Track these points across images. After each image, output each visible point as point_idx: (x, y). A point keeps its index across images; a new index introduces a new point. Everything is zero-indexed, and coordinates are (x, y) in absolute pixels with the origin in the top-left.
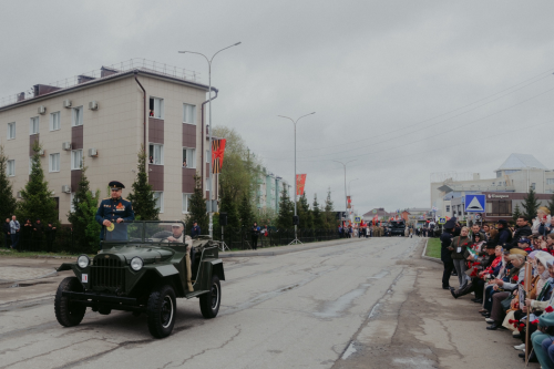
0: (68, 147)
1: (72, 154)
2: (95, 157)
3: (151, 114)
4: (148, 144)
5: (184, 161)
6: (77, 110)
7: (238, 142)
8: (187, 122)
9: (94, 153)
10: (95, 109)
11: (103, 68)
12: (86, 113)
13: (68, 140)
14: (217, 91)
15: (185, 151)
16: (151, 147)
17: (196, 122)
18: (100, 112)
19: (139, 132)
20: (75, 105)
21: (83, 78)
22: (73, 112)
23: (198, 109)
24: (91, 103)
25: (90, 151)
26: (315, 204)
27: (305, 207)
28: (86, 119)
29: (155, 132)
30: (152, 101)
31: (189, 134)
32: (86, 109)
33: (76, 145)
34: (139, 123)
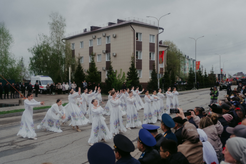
0: (104, 52)
1: (106, 55)
2: (115, 56)
3: (137, 39)
4: (136, 51)
5: (150, 57)
6: (108, 37)
7: (174, 47)
8: (151, 42)
9: (115, 55)
10: (115, 37)
11: (118, 20)
13: (105, 49)
14: (163, 29)
15: (150, 54)
16: (137, 52)
17: (155, 42)
18: (117, 38)
19: (132, 46)
20: (107, 35)
21: (110, 24)
22: (106, 38)
23: (155, 37)
24: (113, 35)
25: (113, 54)
26: (205, 73)
27: (200, 74)
28: (112, 40)
29: (139, 46)
30: (137, 34)
31: (152, 47)
32: (111, 37)
33: (108, 50)
34: (132, 43)
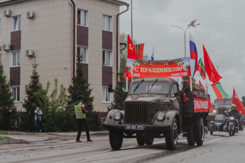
0: (7, 48)
1: (11, 55)
2: (32, 57)
4: (76, 46)
5: (104, 60)
6: (16, 18)
8: (105, 30)
9: (30, 53)
10: (32, 18)
12: (24, 21)
13: (7, 41)
14: (128, 6)
15: (104, 53)
16: (79, 49)
17: (112, 30)
18: (36, 21)
19: (70, 37)
20: (14, 14)
22: (12, 20)
23: (113, 19)
24: (28, 13)
25: (27, 51)
28: (25, 25)
29: (81, 37)
30: (79, 12)
31: (107, 38)
32: (24, 17)
33: (15, 45)
34: (70, 29)
